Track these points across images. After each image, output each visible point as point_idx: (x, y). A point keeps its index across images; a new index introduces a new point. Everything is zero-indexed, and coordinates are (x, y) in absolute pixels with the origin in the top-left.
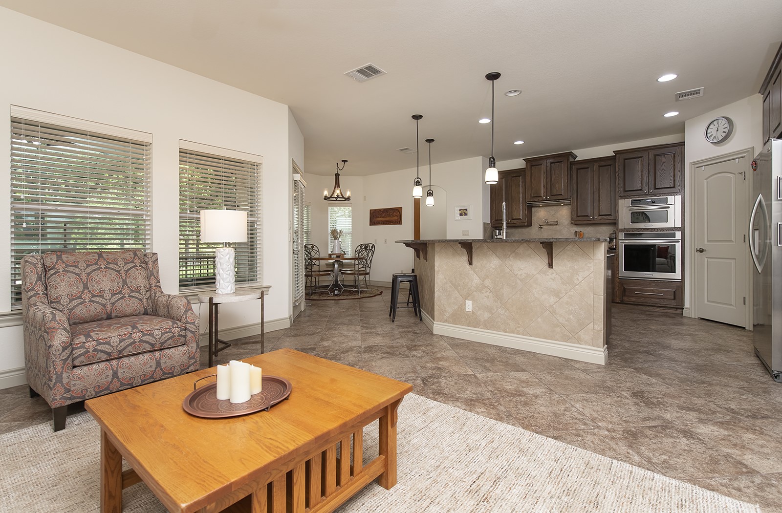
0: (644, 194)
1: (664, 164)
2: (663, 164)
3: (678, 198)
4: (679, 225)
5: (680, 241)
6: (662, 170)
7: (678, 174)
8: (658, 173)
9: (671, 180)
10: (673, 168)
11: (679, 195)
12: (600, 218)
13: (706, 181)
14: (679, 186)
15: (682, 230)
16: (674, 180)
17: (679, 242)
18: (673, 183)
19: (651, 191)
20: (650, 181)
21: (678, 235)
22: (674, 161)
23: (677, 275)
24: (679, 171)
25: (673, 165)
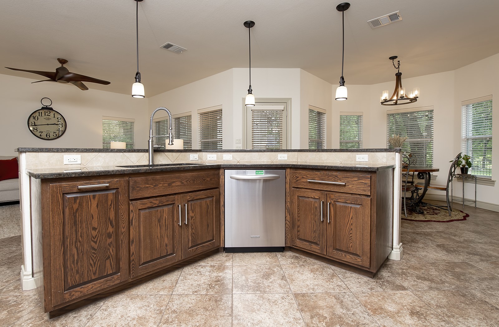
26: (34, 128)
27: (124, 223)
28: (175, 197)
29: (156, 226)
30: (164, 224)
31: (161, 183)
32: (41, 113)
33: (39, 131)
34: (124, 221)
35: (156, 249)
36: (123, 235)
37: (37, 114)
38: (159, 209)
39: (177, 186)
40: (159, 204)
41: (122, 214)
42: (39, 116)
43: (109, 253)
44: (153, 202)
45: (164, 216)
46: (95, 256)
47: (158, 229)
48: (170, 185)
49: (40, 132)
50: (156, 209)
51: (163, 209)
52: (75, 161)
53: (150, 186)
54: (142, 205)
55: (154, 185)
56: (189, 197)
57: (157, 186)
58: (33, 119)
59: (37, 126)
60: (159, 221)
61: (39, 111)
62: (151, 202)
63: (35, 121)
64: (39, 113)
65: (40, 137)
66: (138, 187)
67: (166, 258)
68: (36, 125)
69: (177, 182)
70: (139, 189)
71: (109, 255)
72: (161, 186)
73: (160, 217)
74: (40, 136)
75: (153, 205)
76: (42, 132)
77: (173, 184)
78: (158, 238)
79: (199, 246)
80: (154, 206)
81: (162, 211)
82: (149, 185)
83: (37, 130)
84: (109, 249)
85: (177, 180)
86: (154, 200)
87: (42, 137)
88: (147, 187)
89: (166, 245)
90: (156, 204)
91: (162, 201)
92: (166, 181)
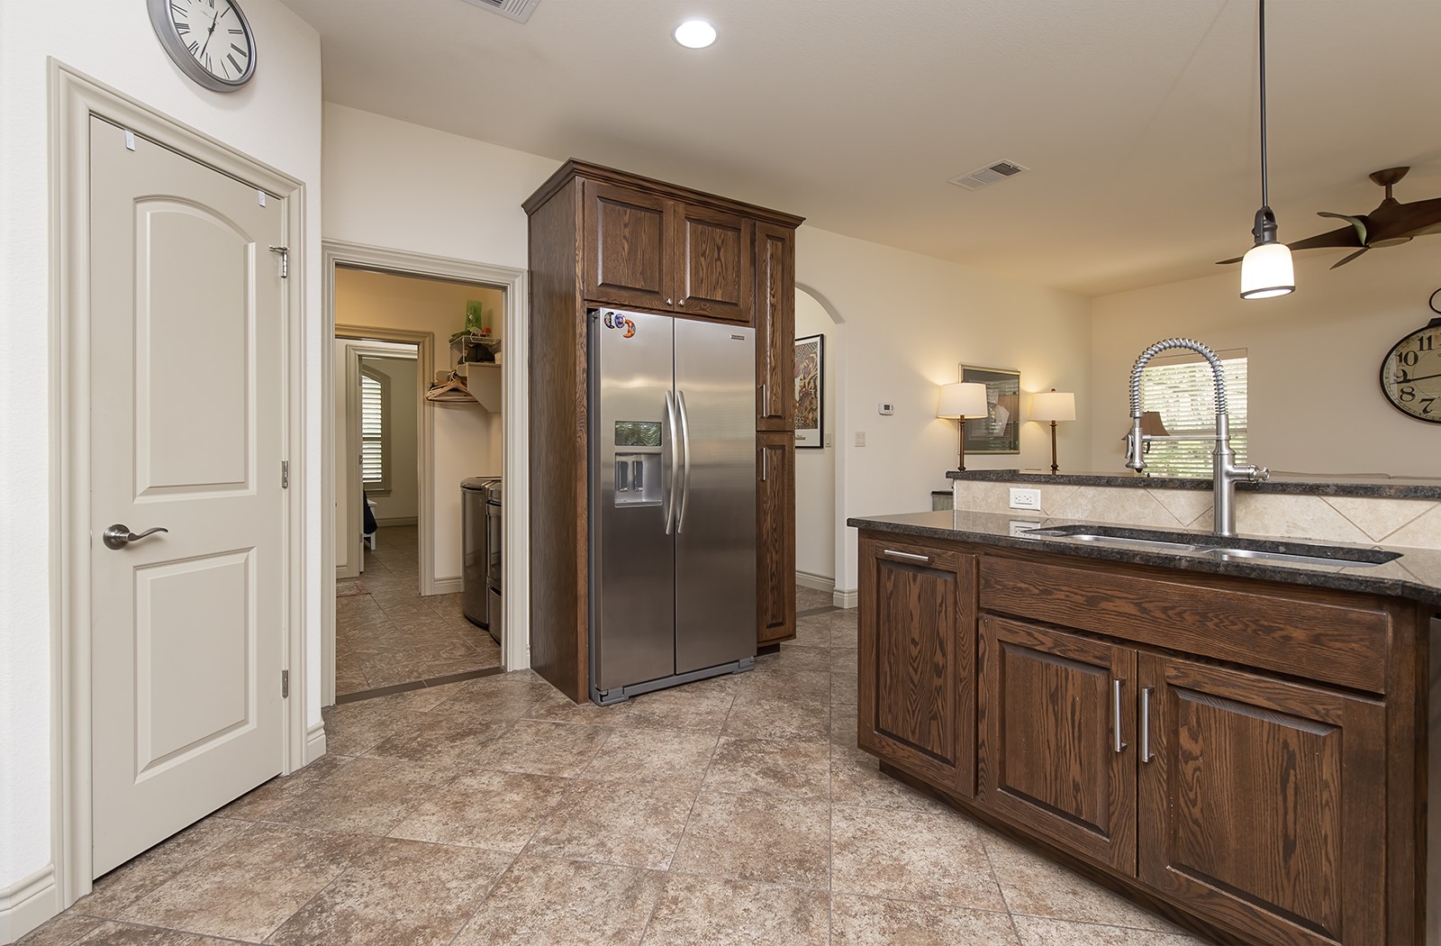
26: (1402, 391)
27: (964, 658)
28: (1109, 648)
29: (1045, 709)
30: (1069, 715)
31: (1061, 587)
32: (1430, 339)
33: (1419, 396)
34: (964, 652)
35: (1043, 775)
36: (963, 684)
37: (1415, 345)
38: (1054, 664)
39: (1119, 614)
40: (1052, 648)
41: (962, 635)
42: (1421, 349)
43: (936, 706)
44: (1036, 634)
45: (1070, 692)
46: (914, 697)
47: (1050, 720)
48: (1092, 602)
49: (1423, 400)
50: (1046, 661)
51: (1066, 670)
52: (1028, 502)
53: (1027, 589)
54: (1004, 632)
55: (1041, 588)
56: (1174, 673)
57: (1050, 593)
58: (1401, 361)
59: (1411, 384)
60: (1053, 697)
61: (1420, 334)
62: (1030, 634)
63: (1407, 368)
64: (1421, 340)
65: (1423, 416)
66: (997, 582)
67: (1076, 828)
68: (1409, 381)
69: (1118, 602)
70: (1000, 587)
71: (936, 712)
72: (1063, 597)
73: (1057, 688)
74: (1425, 411)
75: (1036, 645)
76: (1432, 400)
77: (1104, 605)
78: (1049, 748)
79: (1224, 893)
80: (1036, 648)
81: (1064, 674)
82: (1027, 586)
83: (1413, 395)
84: (937, 700)
85: (1124, 595)
86: (1040, 632)
87: (1429, 416)
88: (1020, 588)
89: (1076, 788)
90: (1043, 643)
91: (1064, 645)
92: (1079, 588)
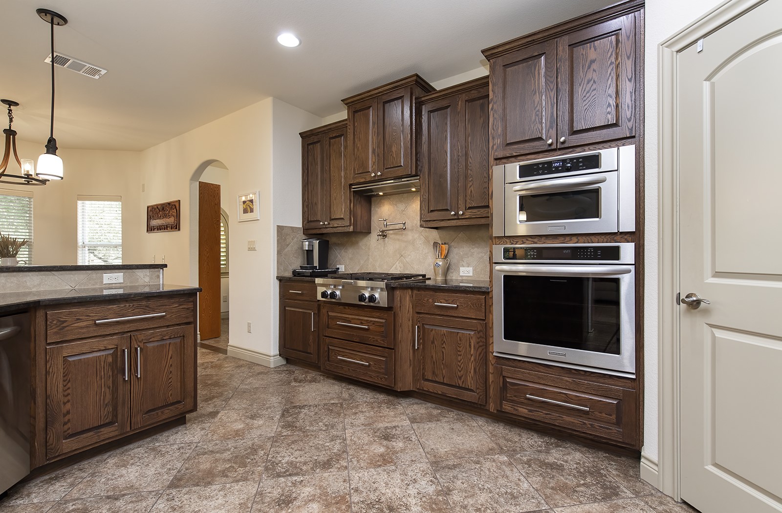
0: (546, 148)
1: (594, 66)
2: (589, 67)
3: (628, 151)
4: (629, 225)
5: (632, 268)
6: (588, 82)
7: (627, 87)
8: (579, 91)
9: (609, 105)
10: (614, 75)
11: (631, 144)
12: (468, 214)
13: (706, 85)
14: (629, 120)
15: (637, 236)
16: (617, 106)
17: (629, 271)
18: (614, 112)
19: (562, 139)
20: (560, 113)
21: (627, 251)
22: (617, 54)
23: (625, 361)
24: (630, 80)
25: (614, 66)
